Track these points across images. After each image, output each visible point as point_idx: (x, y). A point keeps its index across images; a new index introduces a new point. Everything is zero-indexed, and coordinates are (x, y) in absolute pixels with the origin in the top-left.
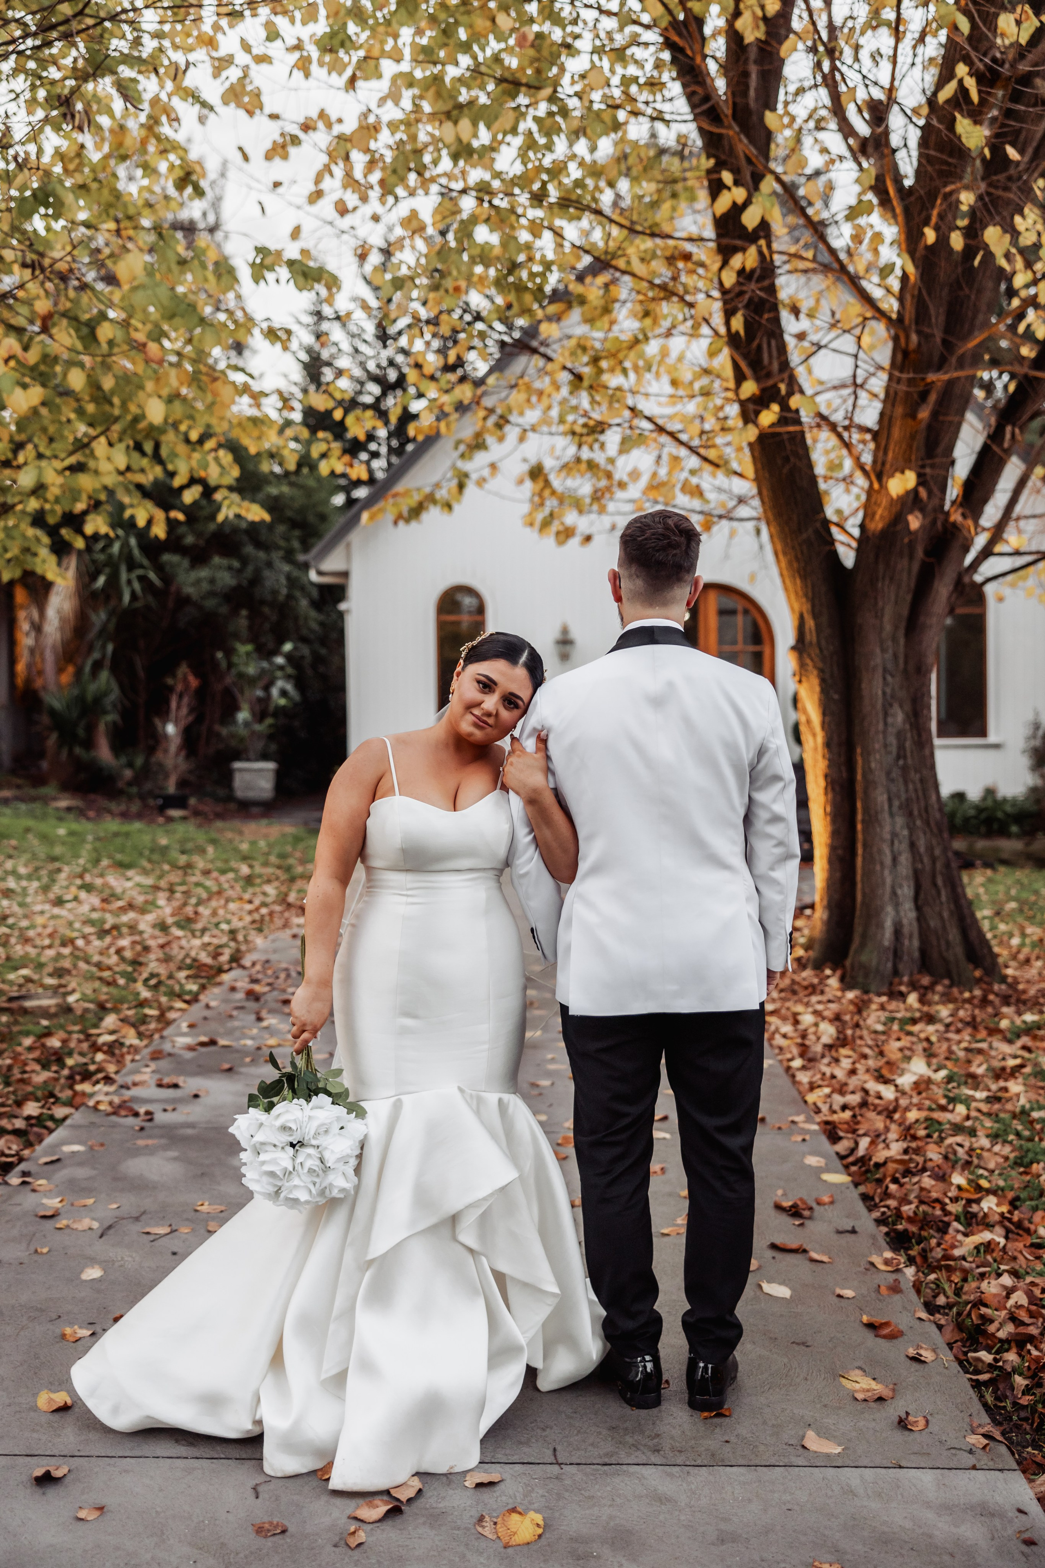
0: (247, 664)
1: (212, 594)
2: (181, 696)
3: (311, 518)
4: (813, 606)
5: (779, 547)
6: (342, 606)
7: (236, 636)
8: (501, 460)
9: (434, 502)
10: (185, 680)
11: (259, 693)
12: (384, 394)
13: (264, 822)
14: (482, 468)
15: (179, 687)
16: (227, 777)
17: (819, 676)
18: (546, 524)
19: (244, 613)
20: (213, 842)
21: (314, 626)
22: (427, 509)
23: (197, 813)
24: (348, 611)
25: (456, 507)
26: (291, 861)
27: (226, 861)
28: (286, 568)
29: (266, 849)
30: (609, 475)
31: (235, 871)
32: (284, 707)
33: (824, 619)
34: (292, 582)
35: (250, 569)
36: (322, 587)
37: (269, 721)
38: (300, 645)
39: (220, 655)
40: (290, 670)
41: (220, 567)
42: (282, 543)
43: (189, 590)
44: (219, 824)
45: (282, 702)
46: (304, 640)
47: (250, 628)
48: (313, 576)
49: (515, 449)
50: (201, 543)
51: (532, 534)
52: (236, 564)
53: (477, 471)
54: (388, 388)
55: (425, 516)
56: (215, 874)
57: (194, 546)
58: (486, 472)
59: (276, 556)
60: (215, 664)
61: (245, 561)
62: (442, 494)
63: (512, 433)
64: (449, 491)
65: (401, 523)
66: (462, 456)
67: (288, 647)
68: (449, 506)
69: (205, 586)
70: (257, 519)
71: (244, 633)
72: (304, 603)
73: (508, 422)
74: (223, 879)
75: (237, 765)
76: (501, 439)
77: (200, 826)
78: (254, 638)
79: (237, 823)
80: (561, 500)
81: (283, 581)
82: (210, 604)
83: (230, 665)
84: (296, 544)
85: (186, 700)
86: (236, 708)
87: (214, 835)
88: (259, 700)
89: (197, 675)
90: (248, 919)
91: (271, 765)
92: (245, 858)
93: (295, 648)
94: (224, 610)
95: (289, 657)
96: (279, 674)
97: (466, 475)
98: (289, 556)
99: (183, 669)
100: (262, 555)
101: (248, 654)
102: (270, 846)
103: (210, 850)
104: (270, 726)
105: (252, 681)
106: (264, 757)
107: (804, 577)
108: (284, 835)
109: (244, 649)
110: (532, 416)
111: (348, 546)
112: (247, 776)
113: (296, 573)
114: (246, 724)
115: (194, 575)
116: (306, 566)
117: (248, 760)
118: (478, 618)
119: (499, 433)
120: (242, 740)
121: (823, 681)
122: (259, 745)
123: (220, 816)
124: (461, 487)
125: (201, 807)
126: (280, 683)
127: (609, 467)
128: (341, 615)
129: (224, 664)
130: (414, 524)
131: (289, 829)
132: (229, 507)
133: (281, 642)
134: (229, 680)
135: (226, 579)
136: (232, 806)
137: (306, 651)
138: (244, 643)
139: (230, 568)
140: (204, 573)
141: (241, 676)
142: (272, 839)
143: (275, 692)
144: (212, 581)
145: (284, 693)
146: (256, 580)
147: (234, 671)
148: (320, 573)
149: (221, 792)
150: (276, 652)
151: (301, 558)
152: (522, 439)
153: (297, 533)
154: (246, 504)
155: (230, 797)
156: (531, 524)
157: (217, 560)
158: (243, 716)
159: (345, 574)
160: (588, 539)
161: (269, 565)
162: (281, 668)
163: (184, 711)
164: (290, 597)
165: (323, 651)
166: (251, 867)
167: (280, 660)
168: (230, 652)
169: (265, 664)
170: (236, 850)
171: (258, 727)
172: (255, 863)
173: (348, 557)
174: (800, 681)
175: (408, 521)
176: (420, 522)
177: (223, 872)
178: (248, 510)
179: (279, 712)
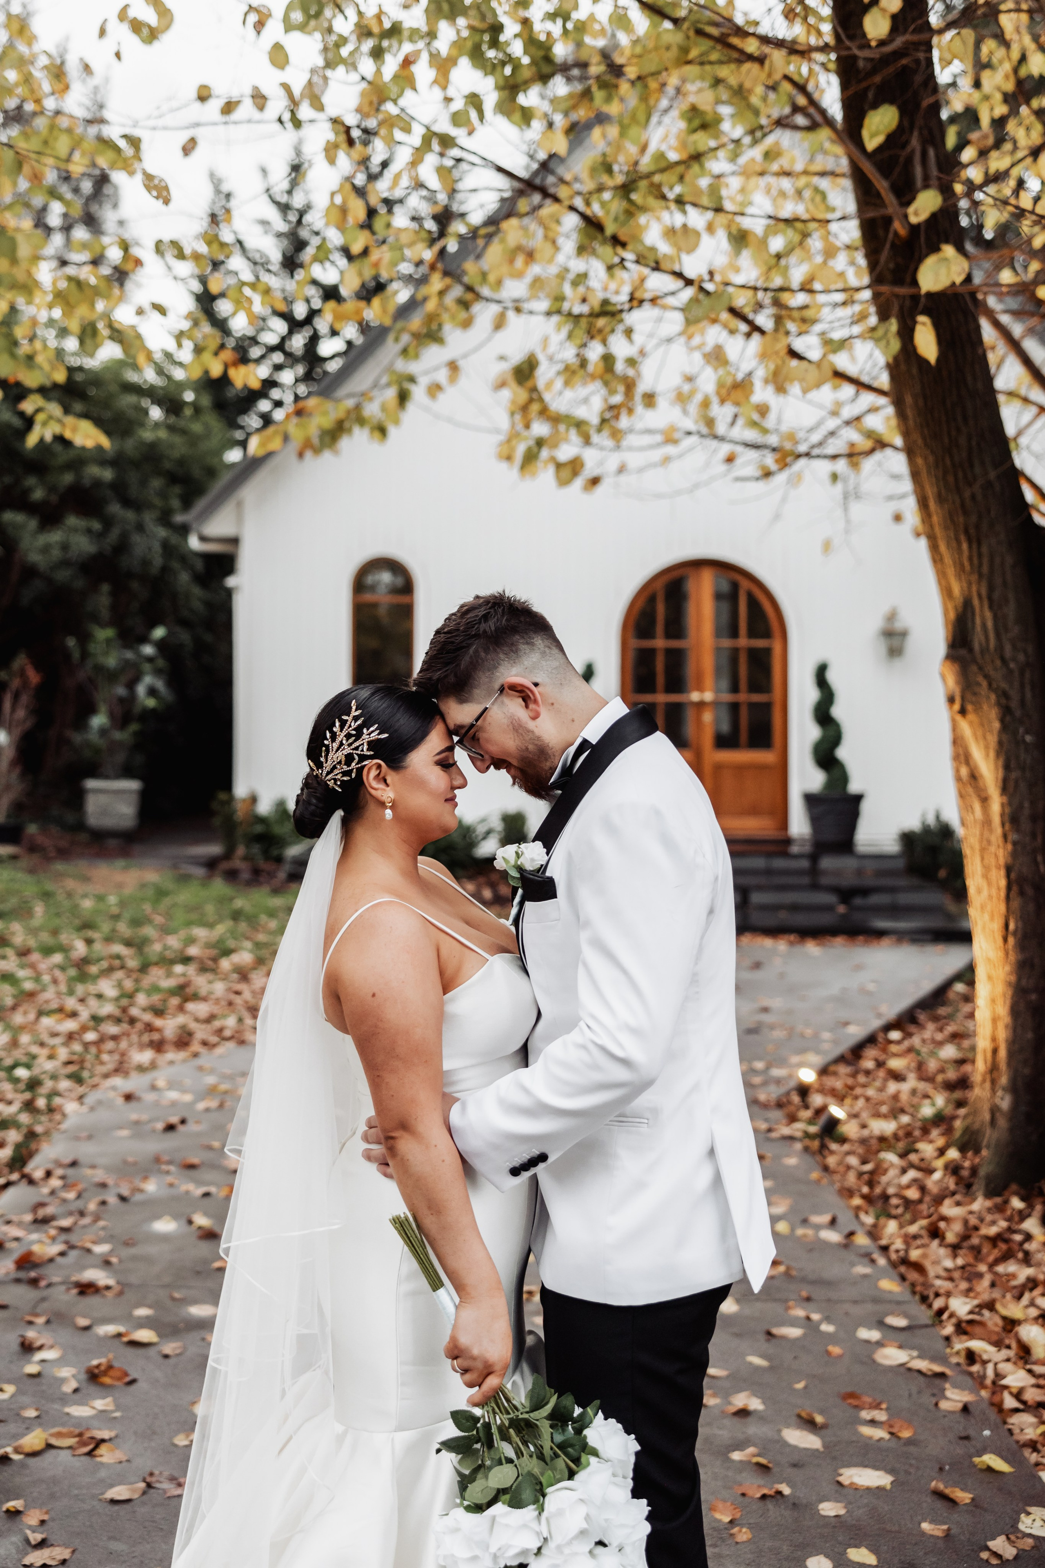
0: (106, 654)
1: (65, 563)
2: (16, 696)
3: (197, 472)
4: (991, 589)
5: (930, 493)
6: (231, 581)
7: (95, 618)
8: (465, 356)
9: (361, 421)
10: (22, 673)
11: (121, 691)
12: (291, 332)
13: (120, 863)
14: (436, 369)
15: (16, 683)
16: (78, 798)
17: (998, 704)
18: (530, 458)
19: (105, 588)
20: (46, 896)
21: (197, 605)
22: (349, 431)
23: (33, 848)
24: (237, 588)
25: (392, 431)
26: (149, 931)
27: (55, 932)
28: (162, 532)
29: (115, 910)
30: (630, 385)
31: (64, 949)
32: (153, 711)
33: (1010, 611)
34: (168, 549)
35: (114, 535)
36: (208, 557)
37: (134, 727)
38: (178, 629)
39: (71, 642)
40: (161, 663)
41: (76, 530)
42: (157, 501)
43: (35, 557)
44: (59, 866)
45: (151, 703)
46: (185, 623)
47: (114, 608)
48: (194, 543)
49: (489, 339)
50: (54, 499)
51: (509, 473)
52: (96, 526)
53: (426, 373)
54: (295, 325)
55: (345, 443)
56: (35, 957)
57: (44, 503)
58: (442, 376)
59: (149, 518)
60: (66, 655)
61: (108, 522)
62: (372, 410)
63: (484, 314)
64: (384, 408)
65: (308, 454)
66: (405, 352)
67: (159, 633)
68: (382, 431)
69: (56, 553)
70: (89, 443)
71: (105, 614)
72: (184, 577)
73: (478, 297)
74: (44, 965)
75: (91, 784)
76: (467, 324)
77: (32, 871)
78: (118, 620)
79: (81, 865)
80: (555, 419)
81: (157, 548)
82: (62, 575)
83: (85, 655)
84: (175, 503)
85: (24, 699)
86: (92, 710)
87: (49, 886)
88: (121, 700)
89: (38, 667)
90: (63, 1054)
91: (133, 785)
92: (87, 925)
93: (170, 634)
94: (79, 584)
95: (161, 645)
96: (147, 667)
97: (412, 379)
98: (165, 519)
99: (21, 661)
100: (130, 515)
101: (108, 641)
102: (122, 904)
103: (39, 909)
104: (135, 734)
105: (112, 676)
106: (127, 772)
107: (975, 539)
108: (143, 886)
109: (103, 634)
110: (514, 289)
111: (240, 505)
112: (102, 799)
113: (174, 539)
114: (103, 732)
115: (45, 539)
116: (184, 530)
117: (107, 777)
118: (402, 599)
119: (463, 315)
120: (97, 751)
121: (1006, 713)
122: (120, 757)
123: (63, 854)
124: (403, 397)
125: (41, 840)
126: (148, 680)
127: (631, 372)
128: (229, 594)
129: (76, 655)
130: (327, 455)
131: (152, 876)
132: (45, 424)
133: (153, 625)
134: (81, 675)
135: (84, 545)
136: (83, 837)
137: (185, 637)
138: (103, 626)
139: (89, 531)
140: (55, 537)
141: (99, 669)
142: (128, 891)
143: (141, 690)
144: (65, 547)
145: (152, 692)
146: (122, 547)
147: (89, 663)
148: (203, 539)
149: (70, 818)
150: (144, 639)
151: (179, 518)
152: (499, 323)
153: (177, 490)
154: (70, 420)
155: (80, 826)
156: (509, 458)
157: (72, 520)
158: (98, 721)
159: (235, 541)
160: (595, 481)
161: (140, 527)
162: (150, 660)
163: (21, 713)
164: (165, 569)
165: (208, 638)
166: (89, 942)
167: (148, 650)
168: (84, 638)
169: (129, 655)
170: (75, 909)
171: (118, 735)
172: (95, 935)
173: (240, 519)
174: (963, 712)
175: (317, 451)
176: (336, 453)
177: (47, 951)
178: (74, 430)
179: (147, 715)
